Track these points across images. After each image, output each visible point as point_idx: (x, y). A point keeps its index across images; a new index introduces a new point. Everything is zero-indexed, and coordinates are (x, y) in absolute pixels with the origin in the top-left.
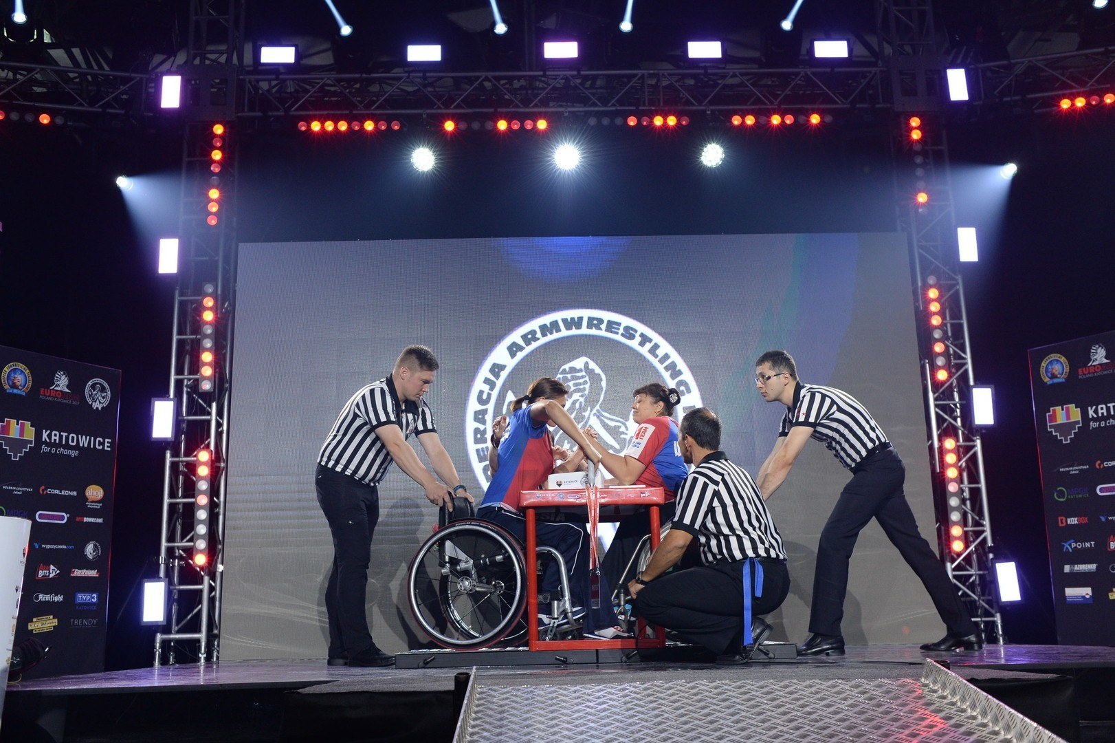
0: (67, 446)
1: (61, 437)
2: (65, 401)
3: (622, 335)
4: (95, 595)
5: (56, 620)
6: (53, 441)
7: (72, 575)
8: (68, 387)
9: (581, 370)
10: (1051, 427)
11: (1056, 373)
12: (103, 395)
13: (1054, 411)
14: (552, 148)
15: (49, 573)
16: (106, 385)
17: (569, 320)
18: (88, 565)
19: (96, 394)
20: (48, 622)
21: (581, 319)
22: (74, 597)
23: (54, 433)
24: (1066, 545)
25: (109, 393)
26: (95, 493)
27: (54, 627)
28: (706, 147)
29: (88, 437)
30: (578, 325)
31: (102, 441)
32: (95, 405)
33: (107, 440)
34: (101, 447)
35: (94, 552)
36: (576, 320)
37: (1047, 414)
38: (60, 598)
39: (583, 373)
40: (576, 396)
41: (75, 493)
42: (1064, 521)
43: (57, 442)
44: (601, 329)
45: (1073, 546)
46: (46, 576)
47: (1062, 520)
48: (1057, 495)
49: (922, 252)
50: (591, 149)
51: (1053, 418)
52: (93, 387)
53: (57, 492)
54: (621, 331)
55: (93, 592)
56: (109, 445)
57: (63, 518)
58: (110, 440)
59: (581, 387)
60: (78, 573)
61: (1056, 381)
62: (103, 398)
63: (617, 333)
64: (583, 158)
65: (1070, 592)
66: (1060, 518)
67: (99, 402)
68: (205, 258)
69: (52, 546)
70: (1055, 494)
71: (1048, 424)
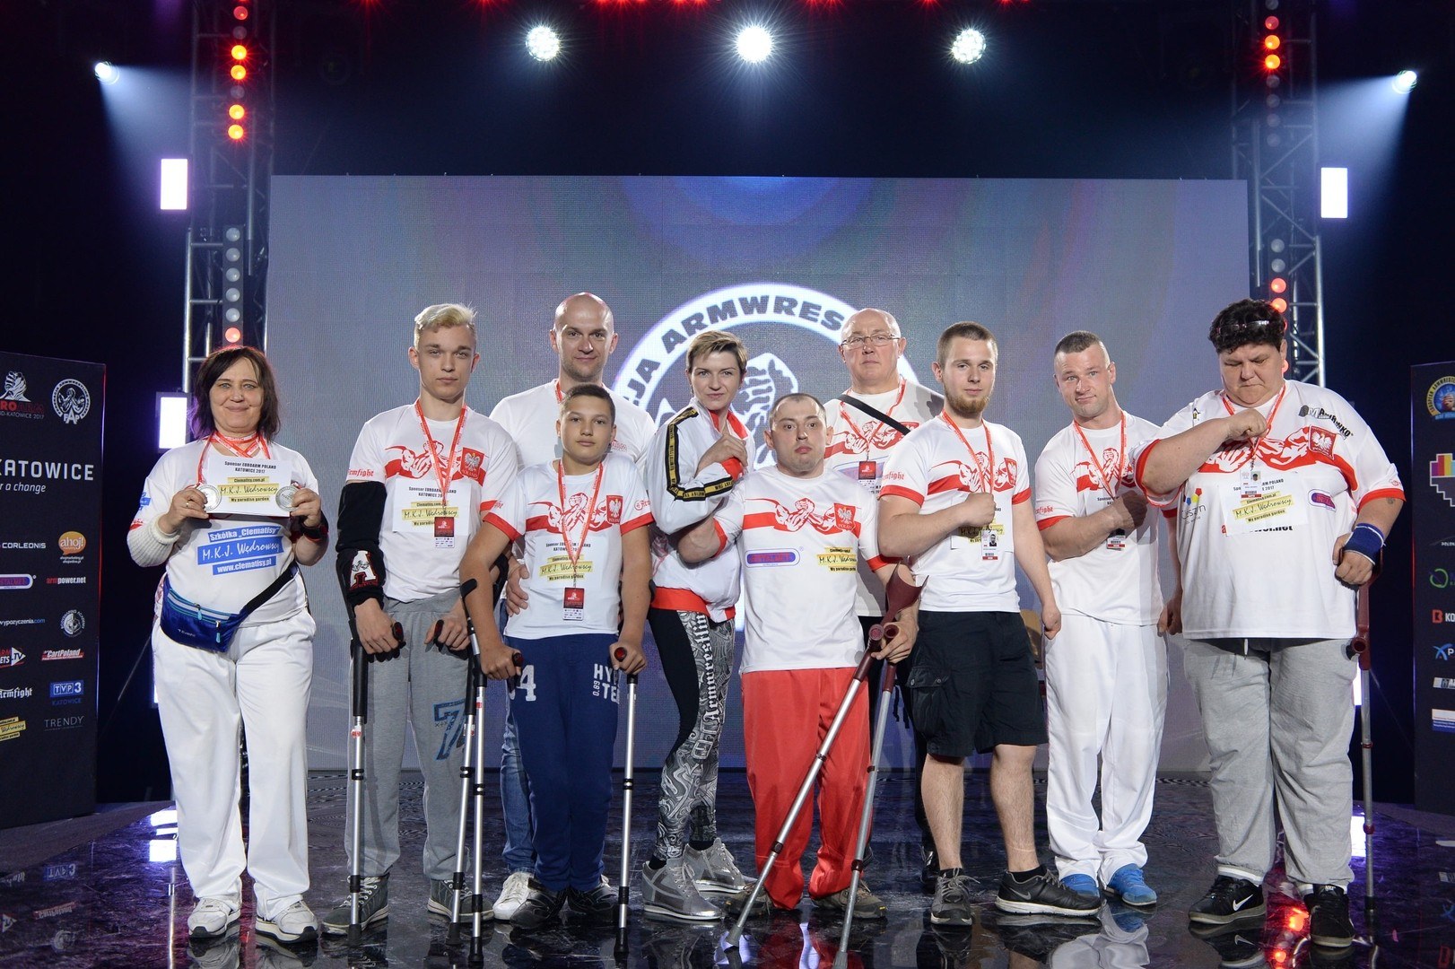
0: (29, 479)
1: (18, 467)
2: (22, 415)
3: (823, 323)
4: (79, 684)
5: (24, 723)
6: (6, 474)
7: (43, 659)
8: (26, 395)
9: (763, 372)
10: (1435, 481)
11: (1451, 404)
12: (79, 402)
13: (1442, 459)
14: (733, 31)
15: (10, 659)
16: (84, 388)
17: (749, 300)
18: (68, 643)
19: (69, 402)
20: (11, 726)
21: (765, 299)
22: (48, 689)
23: (7, 462)
24: (1440, 650)
25: (88, 398)
26: (72, 542)
27: (20, 731)
28: (959, 34)
29: (59, 464)
30: (762, 309)
31: (80, 468)
32: (68, 418)
33: (87, 466)
34: (79, 477)
35: (74, 624)
36: (759, 300)
37: (1431, 462)
38: (28, 692)
39: (767, 376)
40: (756, 408)
41: (43, 546)
42: (1440, 616)
43: (14, 474)
44: (792, 314)
45: (1449, 653)
46: (6, 664)
47: (1437, 614)
48: (1434, 579)
49: (1266, 199)
50: (789, 32)
51: (1439, 468)
52: (64, 391)
53: (16, 545)
54: (821, 317)
55: (75, 680)
56: (91, 472)
57: (27, 581)
58: (92, 466)
59: (764, 395)
60: (52, 655)
61: (1448, 415)
62: (80, 406)
63: (815, 320)
64: (777, 45)
65: (1438, 715)
66: (1434, 611)
67: (74, 412)
68: (227, 186)
69: (13, 622)
70: (1432, 577)
71: (1431, 477)
